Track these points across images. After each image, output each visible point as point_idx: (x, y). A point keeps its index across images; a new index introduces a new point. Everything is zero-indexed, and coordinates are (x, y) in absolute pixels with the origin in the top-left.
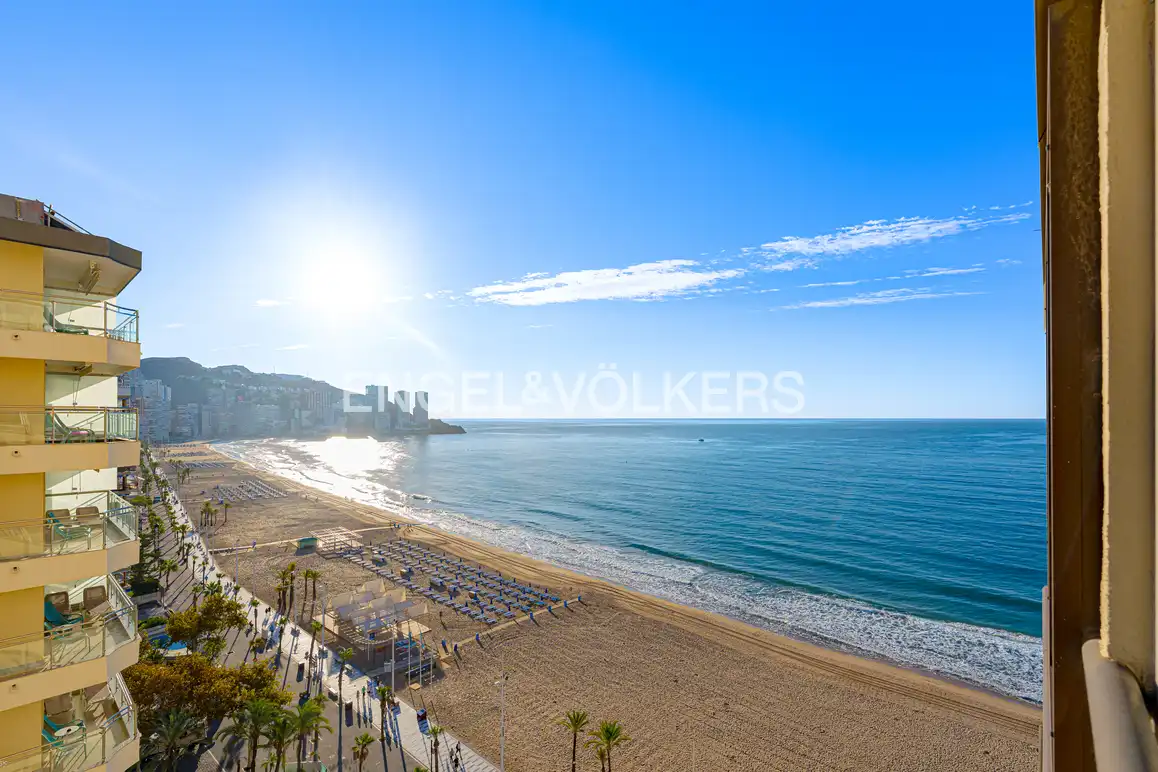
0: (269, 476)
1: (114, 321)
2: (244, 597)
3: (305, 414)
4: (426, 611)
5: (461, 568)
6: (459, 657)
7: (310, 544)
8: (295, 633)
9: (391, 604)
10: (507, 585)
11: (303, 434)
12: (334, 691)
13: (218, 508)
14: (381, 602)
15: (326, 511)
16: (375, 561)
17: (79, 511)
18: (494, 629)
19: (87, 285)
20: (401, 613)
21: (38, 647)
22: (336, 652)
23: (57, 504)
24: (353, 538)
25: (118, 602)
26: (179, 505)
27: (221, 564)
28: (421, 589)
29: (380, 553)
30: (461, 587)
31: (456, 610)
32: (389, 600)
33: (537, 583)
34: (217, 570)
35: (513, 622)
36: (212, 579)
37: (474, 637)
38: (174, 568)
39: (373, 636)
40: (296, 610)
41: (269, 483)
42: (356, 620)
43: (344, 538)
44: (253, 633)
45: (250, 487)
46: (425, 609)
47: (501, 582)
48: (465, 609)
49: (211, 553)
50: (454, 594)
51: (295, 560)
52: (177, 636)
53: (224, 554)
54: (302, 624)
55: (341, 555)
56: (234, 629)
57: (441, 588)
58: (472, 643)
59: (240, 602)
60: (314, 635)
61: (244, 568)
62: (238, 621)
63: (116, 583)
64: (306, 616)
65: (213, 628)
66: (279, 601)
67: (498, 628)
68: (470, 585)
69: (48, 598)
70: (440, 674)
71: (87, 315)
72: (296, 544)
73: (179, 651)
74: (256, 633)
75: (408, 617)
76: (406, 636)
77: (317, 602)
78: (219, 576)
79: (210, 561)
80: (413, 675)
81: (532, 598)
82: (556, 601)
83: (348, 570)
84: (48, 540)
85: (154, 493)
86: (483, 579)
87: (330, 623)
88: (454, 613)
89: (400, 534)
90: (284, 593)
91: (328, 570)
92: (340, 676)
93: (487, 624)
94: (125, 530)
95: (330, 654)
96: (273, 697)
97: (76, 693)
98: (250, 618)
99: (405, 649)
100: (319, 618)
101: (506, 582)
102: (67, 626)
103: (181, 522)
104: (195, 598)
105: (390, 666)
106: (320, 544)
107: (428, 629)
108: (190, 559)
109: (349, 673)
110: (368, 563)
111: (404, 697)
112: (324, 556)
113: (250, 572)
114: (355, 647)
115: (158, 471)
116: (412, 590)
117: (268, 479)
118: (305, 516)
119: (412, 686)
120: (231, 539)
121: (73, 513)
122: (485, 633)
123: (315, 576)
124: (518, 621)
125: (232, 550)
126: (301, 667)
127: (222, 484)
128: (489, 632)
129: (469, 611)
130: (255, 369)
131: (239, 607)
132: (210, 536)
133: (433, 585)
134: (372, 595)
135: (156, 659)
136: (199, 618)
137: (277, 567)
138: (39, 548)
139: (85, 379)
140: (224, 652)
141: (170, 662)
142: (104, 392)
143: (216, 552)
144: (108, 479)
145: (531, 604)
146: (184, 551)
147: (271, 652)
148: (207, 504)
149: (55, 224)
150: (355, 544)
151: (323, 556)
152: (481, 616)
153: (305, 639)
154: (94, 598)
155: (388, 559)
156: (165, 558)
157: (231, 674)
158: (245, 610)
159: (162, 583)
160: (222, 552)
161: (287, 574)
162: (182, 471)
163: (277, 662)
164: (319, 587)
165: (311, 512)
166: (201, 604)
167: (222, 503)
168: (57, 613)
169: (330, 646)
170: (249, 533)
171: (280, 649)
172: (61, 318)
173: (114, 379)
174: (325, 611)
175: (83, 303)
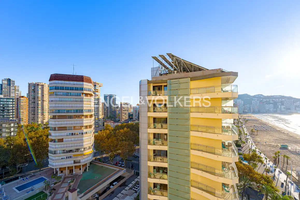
0: (270, 124)
1: (233, 88)
2: (262, 155)
3: (283, 107)
7: (285, 147)
8: (280, 173)
11: (282, 113)
13: (255, 131)
15: (292, 138)
17: (227, 127)
19: (227, 82)
21: (221, 151)
23: (223, 125)
25: (234, 147)
26: (245, 129)
27: (256, 145)
34: (255, 147)
36: (253, 148)
38: (244, 143)
40: (281, 165)
41: (270, 126)
44: (266, 166)
45: (264, 127)
49: (253, 142)
51: (280, 150)
52: (245, 159)
53: (257, 143)
54: (282, 170)
56: (260, 164)
59: (262, 157)
60: (288, 176)
62: (262, 162)
63: (233, 142)
64: (284, 169)
65: (254, 161)
66: (274, 161)
69: (222, 142)
71: (228, 88)
72: (280, 146)
73: (246, 163)
74: (267, 167)
78: (256, 148)
79: (253, 143)
84: (222, 131)
85: (240, 125)
87: (294, 174)
90: (276, 159)
91: (292, 156)
94: (235, 132)
96: (273, 188)
97: (227, 163)
98: (265, 162)
100: (290, 171)
102: (225, 149)
103: (246, 133)
104: (250, 152)
106: (290, 148)
108: (248, 141)
112: (290, 151)
113: (264, 150)
115: (241, 120)
117: (270, 125)
118: (283, 138)
120: (259, 139)
121: (226, 127)
123: (288, 157)
125: (259, 142)
126: (282, 184)
127: (256, 125)
131: (262, 158)
135: (241, 163)
136: (251, 157)
137: (273, 151)
138: (221, 132)
139: (227, 100)
141: (244, 165)
142: (231, 103)
143: (255, 142)
144: (232, 121)
146: (247, 140)
147: (270, 174)
148: (252, 129)
149: (223, 72)
154: (230, 145)
156: (242, 140)
157: (259, 175)
158: (264, 159)
159: (242, 145)
160: (256, 142)
161: (277, 154)
162: (246, 121)
163: (274, 178)
164: (289, 162)
166: (251, 153)
167: (256, 130)
168: (224, 146)
169: (294, 182)
170: (265, 139)
171: (275, 174)
172: (224, 89)
173: (233, 100)
174: (292, 170)
175: (228, 85)
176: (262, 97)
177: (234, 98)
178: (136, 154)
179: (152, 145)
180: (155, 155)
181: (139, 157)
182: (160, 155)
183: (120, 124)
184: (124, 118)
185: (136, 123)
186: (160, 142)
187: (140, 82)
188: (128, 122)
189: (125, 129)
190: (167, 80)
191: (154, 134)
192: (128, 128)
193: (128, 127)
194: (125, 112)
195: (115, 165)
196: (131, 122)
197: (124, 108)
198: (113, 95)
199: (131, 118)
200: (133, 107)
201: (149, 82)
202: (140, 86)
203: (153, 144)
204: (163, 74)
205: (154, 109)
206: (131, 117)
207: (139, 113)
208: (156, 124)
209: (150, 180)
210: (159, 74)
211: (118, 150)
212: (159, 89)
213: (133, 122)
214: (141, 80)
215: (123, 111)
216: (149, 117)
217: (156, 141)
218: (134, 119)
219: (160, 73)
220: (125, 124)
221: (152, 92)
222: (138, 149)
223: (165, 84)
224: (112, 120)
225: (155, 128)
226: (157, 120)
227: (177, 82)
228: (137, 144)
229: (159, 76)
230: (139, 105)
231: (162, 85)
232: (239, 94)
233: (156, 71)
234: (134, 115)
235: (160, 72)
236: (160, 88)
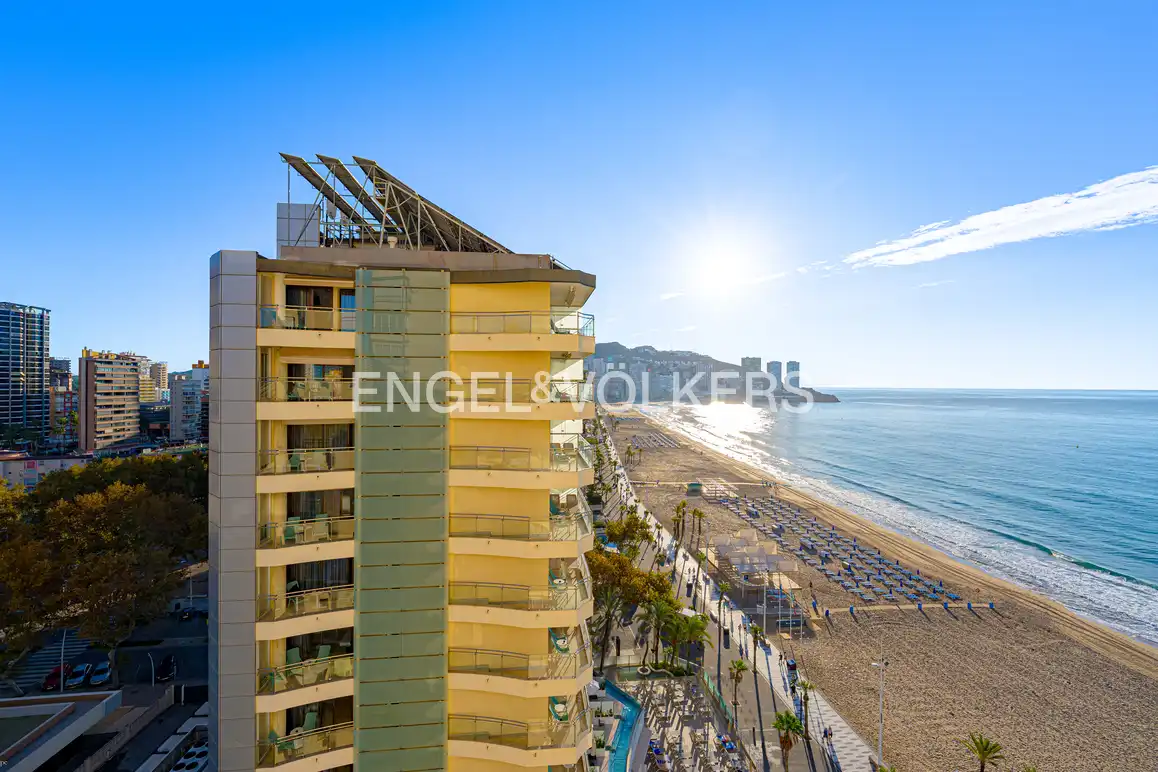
0: (669, 431)
1: (582, 322)
2: (652, 521)
4: (796, 569)
5: (834, 535)
6: (831, 624)
7: (695, 487)
8: (686, 558)
9: (761, 553)
10: (888, 565)
12: (716, 615)
13: (635, 451)
14: (754, 550)
15: (708, 463)
16: (750, 513)
17: (564, 445)
18: (871, 608)
19: (569, 301)
20: (773, 565)
21: (546, 525)
22: (716, 583)
23: (556, 439)
24: (730, 489)
25: (582, 507)
26: (613, 447)
27: (638, 492)
28: (791, 548)
29: (753, 506)
30: (833, 555)
31: (828, 576)
32: (762, 549)
33: (929, 573)
34: (635, 497)
35: (895, 607)
36: (631, 502)
37: (848, 609)
38: (610, 490)
39: (746, 578)
40: (686, 539)
41: (668, 436)
42: (734, 560)
43: (722, 488)
44: (657, 549)
45: (656, 438)
46: (796, 565)
47: (880, 561)
48: (837, 578)
49: (631, 483)
50: (826, 559)
51: (685, 499)
52: (612, 538)
53: (639, 486)
54: (689, 550)
55: (720, 502)
56: (645, 543)
57: (812, 551)
58: (845, 614)
59: (649, 524)
60: (700, 563)
61: (653, 499)
62: (647, 537)
63: (581, 494)
64: (694, 547)
65: (633, 538)
66: (675, 530)
67: (877, 608)
68: (843, 555)
69: (551, 496)
70: (811, 634)
71: (568, 322)
72: (686, 486)
73: (612, 549)
74: (659, 550)
75: (778, 570)
76: (777, 587)
77: (701, 537)
78: (636, 501)
79: (630, 489)
80: (784, 625)
81: (920, 587)
82: (956, 599)
83: (726, 515)
84: (551, 461)
85: (600, 436)
86: (857, 552)
87: (711, 556)
88: (825, 579)
89: (771, 492)
90: (678, 524)
91: (708, 510)
92: (720, 603)
93: (863, 600)
94: (586, 460)
95: (711, 581)
96: (670, 603)
97: (563, 559)
98: (656, 537)
99: (775, 598)
100: (703, 550)
101: (887, 561)
102: (560, 517)
103: (614, 459)
104: (622, 514)
105: (762, 609)
106: (704, 490)
107: (798, 587)
108: (619, 486)
109: (727, 603)
110: (743, 513)
111: (774, 642)
112: (709, 500)
113: (655, 502)
114: (732, 583)
115: (602, 422)
116: (783, 546)
117: (668, 434)
118: (693, 465)
119: (783, 634)
120: (643, 475)
121: (562, 446)
122: (860, 608)
123: (701, 515)
124: (902, 607)
125: (643, 484)
126: (690, 586)
127: (638, 434)
128: (866, 608)
129: (842, 581)
130: (659, 348)
131: (648, 527)
132: (631, 471)
133: (803, 547)
134: (747, 542)
135: (600, 550)
136: (624, 529)
137: (673, 502)
138: (546, 464)
139: (568, 361)
140: (639, 558)
141: (608, 554)
142: (575, 369)
143: (634, 484)
144: (576, 426)
145: (919, 594)
146: (616, 477)
147: (667, 568)
148: (629, 448)
149: (556, 267)
150: (732, 495)
151: (706, 500)
152: (856, 590)
153: (692, 564)
154: (572, 502)
155: (760, 513)
156: (606, 482)
157: (643, 575)
158: (652, 530)
159: (603, 499)
160: (637, 484)
161: (680, 509)
162: (614, 421)
163: (673, 577)
164: (704, 525)
165: (696, 462)
166: (626, 517)
167: (638, 447)
168: (556, 509)
169: (713, 576)
170: (655, 473)
171: (675, 567)
172: (557, 325)
173: (581, 361)
174: (708, 546)
175: (567, 314)
176: (651, 352)
177: (584, 356)
178: (187, 603)
179: (280, 546)
180: (294, 589)
181: (204, 615)
182: (320, 585)
183: (76, 466)
184: (109, 431)
185: (185, 454)
186: (320, 526)
187: (217, 260)
188: (139, 451)
189: (117, 488)
190: (355, 268)
191: (292, 499)
192: (133, 483)
193: (136, 474)
194: (117, 401)
195: (44, 691)
196: (153, 449)
197: (106, 382)
198: (23, 307)
199: (158, 432)
200: (171, 376)
201: (263, 265)
202: (215, 277)
203: (287, 541)
204: (339, 240)
205: (291, 387)
206: (155, 426)
207: (205, 406)
208: (302, 454)
209: (266, 704)
210: (318, 239)
211: (61, 605)
212: (317, 302)
213: (169, 451)
214: (220, 252)
215: (99, 397)
216: (265, 423)
217: (298, 528)
218: (176, 433)
219: (321, 234)
220: (120, 461)
221: (281, 313)
222: (203, 581)
223: (349, 284)
224: (18, 448)
225: (295, 470)
226: (305, 435)
227: (400, 283)
228: (191, 552)
229: (317, 244)
230: (207, 367)
231: (331, 288)
232: (597, 341)
233: (301, 224)
234: (176, 417)
235: (322, 229)
236: (321, 298)
